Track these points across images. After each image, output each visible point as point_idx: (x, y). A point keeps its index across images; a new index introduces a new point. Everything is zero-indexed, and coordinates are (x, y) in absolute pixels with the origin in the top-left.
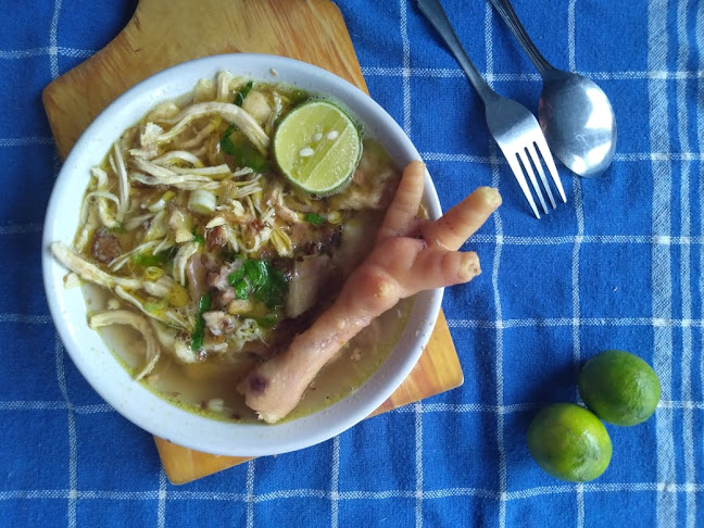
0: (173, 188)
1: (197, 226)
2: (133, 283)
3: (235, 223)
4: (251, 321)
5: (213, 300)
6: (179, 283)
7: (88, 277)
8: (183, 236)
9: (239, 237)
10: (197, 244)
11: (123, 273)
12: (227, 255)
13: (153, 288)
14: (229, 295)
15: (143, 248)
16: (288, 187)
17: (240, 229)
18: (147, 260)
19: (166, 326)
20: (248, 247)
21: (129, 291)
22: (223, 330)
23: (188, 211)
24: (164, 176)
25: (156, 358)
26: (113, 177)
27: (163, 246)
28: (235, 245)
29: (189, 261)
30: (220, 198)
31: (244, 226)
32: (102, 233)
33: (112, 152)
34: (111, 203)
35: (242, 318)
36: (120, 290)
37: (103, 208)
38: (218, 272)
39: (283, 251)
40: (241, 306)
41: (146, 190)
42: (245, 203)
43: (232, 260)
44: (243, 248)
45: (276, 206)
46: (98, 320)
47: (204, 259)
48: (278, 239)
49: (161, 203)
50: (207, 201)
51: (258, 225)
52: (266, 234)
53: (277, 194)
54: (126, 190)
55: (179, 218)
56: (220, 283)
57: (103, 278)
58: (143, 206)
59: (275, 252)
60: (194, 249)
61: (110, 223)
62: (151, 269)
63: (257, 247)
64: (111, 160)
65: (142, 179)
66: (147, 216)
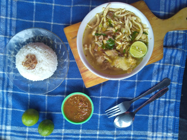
0: (125, 24)
1: (118, 30)
2: (105, 20)
3: (121, 37)
4: (102, 44)
5: (105, 36)
6: (107, 29)
7: (105, 12)
8: (116, 28)
9: (118, 39)
10: (115, 31)
11: (107, 18)
12: (114, 37)
13: (105, 24)
14: (107, 39)
15: (112, 21)
16: (129, 46)
17: (120, 38)
18: (110, 22)
19: (98, 28)
20: (117, 41)
21: (103, 20)
22: (100, 39)
23: (121, 28)
24: (127, 22)
25: (92, 28)
26: (124, 13)
27: (113, 25)
28: (116, 38)
29: (112, 30)
30: (125, 33)
31: (121, 39)
32: (113, 13)
33: (129, 12)
34: (119, 13)
35: (103, 42)
36: (103, 18)
37: (118, 12)
38: (111, 36)
39: (117, 48)
40: (105, 42)
41: (123, 19)
42: (125, 38)
43: (113, 38)
44: (116, 40)
45: (126, 44)
46: (97, 15)
47: (112, 33)
48: (119, 46)
49: (121, 23)
50: (124, 31)
51: (121, 41)
52: (120, 43)
53: (128, 44)
54: (122, 16)
55: (119, 26)
56: (109, 37)
57: (105, 14)
58: (120, 19)
59: (117, 46)
60: (114, 31)
61: (115, 14)
62: (108, 23)
63: (117, 42)
64: (127, 12)
65: (125, 18)
66: (118, 21)
